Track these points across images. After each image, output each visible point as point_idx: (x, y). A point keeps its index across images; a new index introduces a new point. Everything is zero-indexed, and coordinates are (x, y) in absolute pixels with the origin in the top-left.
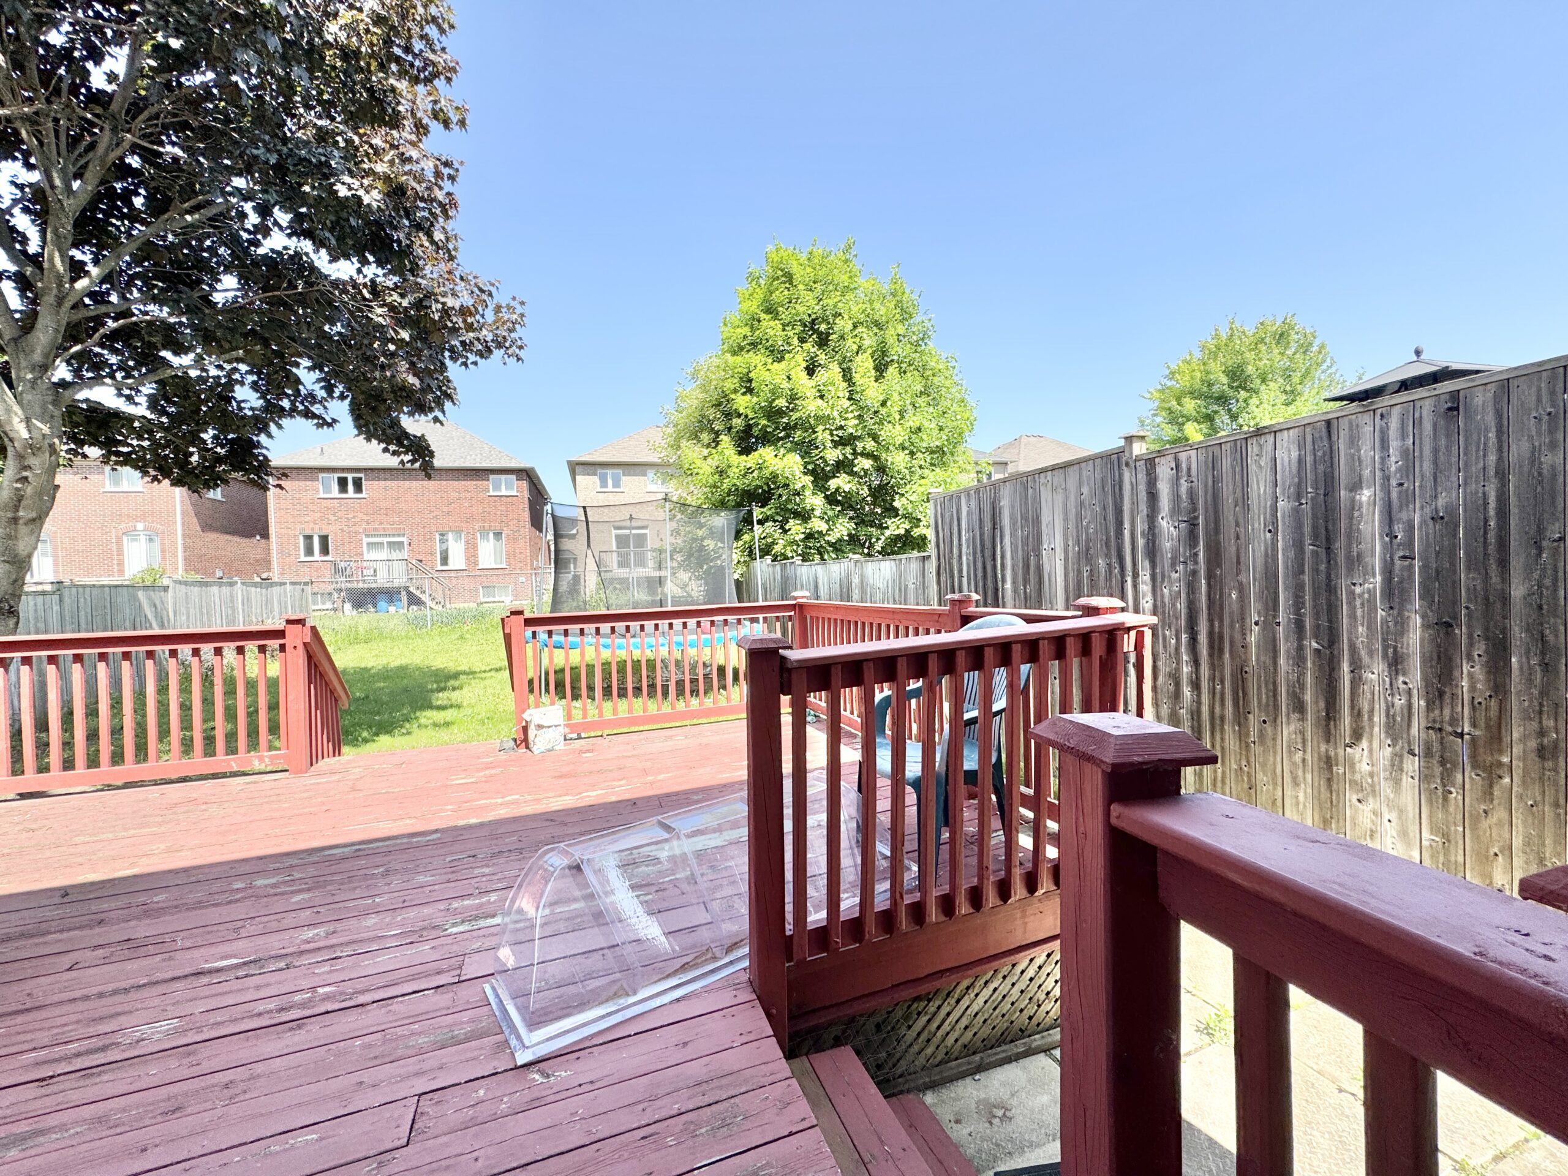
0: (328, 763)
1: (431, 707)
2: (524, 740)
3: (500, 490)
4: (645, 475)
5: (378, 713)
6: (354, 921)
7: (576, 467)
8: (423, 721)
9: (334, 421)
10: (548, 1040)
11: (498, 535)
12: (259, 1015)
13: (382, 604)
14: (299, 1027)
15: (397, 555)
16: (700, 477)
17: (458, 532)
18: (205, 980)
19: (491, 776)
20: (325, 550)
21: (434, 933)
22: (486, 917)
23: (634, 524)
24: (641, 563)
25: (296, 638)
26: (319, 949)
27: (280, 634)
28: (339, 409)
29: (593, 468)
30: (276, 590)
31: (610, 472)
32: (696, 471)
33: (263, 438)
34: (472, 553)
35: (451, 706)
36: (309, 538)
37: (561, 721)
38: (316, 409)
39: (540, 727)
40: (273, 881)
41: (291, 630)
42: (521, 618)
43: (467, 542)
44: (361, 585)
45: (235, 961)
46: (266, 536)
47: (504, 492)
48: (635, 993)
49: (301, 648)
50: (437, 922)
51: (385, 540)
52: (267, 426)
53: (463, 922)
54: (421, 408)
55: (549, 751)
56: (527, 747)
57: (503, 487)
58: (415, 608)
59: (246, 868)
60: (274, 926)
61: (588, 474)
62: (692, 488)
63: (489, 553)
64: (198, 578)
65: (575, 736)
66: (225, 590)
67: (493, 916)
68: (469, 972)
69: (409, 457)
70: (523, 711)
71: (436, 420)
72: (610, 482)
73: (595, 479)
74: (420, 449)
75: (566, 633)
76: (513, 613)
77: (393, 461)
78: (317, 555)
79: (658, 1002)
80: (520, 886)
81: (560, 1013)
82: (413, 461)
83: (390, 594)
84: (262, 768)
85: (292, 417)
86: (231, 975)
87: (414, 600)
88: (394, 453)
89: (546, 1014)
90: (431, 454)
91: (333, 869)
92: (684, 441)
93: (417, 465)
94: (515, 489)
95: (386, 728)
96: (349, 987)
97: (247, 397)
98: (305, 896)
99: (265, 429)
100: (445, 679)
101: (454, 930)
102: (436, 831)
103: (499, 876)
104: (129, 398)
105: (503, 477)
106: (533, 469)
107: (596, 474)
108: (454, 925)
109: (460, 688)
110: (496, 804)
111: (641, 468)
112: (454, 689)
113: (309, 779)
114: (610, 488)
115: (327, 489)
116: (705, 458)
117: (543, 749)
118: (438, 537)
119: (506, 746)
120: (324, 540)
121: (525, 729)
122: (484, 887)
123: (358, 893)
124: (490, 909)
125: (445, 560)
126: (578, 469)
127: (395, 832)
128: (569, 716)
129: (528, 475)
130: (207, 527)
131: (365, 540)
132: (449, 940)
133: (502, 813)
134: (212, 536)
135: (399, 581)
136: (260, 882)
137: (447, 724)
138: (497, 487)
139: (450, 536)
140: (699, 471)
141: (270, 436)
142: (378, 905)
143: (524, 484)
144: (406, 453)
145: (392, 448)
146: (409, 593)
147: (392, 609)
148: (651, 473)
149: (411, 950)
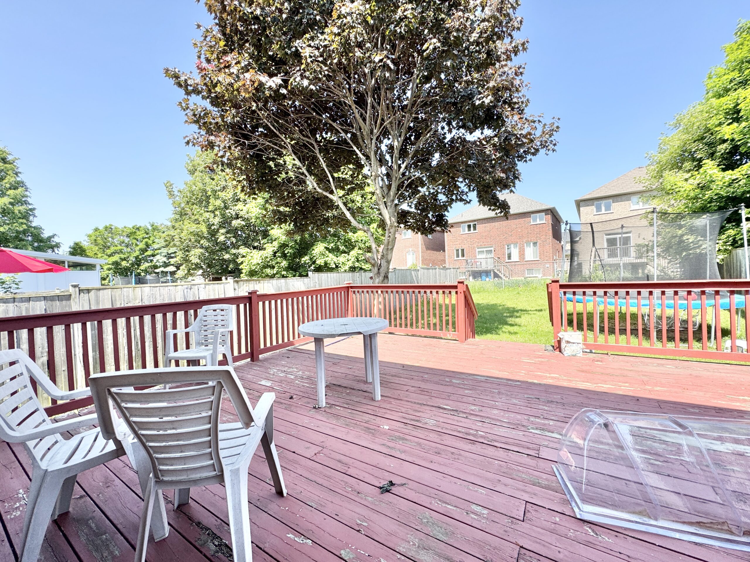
0: (471, 340)
1: (506, 323)
2: (558, 347)
3: (536, 221)
4: (629, 200)
5: (486, 323)
6: (489, 409)
7: (579, 204)
8: (504, 329)
9: (470, 201)
10: (595, 514)
11: (535, 244)
12: (459, 432)
13: (484, 277)
14: (474, 444)
15: (489, 256)
16: (680, 194)
17: (515, 244)
18: (441, 411)
19: (542, 362)
20: (463, 255)
21: (523, 429)
22: (549, 432)
23: (625, 230)
24: (626, 253)
25: (461, 289)
26: (477, 415)
27: (455, 287)
28: (473, 196)
29: (591, 202)
30: (448, 271)
31: (603, 203)
32: (677, 190)
33: (446, 213)
34: (522, 254)
35: (516, 325)
36: (458, 250)
37: (581, 341)
38: (464, 197)
39: (568, 342)
40: (458, 382)
41: (460, 286)
42: (558, 284)
43: (520, 248)
44: (476, 269)
45: (449, 408)
46: (444, 251)
47: (538, 222)
48: (656, 519)
49: (463, 293)
50: (524, 424)
51: (485, 249)
52: (447, 208)
53: (537, 429)
54: (505, 186)
55: (573, 356)
56: (560, 351)
57: (538, 220)
58: (496, 279)
59: (449, 374)
60: (460, 399)
61: (588, 206)
62: (673, 202)
63: (530, 253)
64: (425, 267)
65: (588, 351)
66: (434, 271)
67: (553, 432)
68: (543, 455)
69: (499, 211)
70: (558, 333)
71: (511, 191)
72: (603, 208)
73: (594, 208)
74: (504, 206)
75: (574, 293)
76: (553, 281)
77: (492, 214)
78: (460, 258)
79: (677, 535)
80: (572, 424)
81: (601, 503)
82: (501, 212)
83: (487, 273)
84: (449, 338)
85: (456, 202)
86: (449, 412)
87: (496, 276)
88: (493, 210)
89: (592, 499)
90: (509, 208)
91: (478, 384)
92: (667, 172)
93: (503, 214)
94: (546, 220)
95: (489, 331)
96: (490, 437)
97: (442, 198)
98: (470, 392)
99: (446, 210)
100: (513, 312)
101: (533, 431)
102: (519, 381)
103: (553, 413)
104: (410, 206)
105: (538, 215)
106: (554, 208)
107: (593, 205)
108: (533, 428)
109: (520, 317)
110: (546, 376)
111: (626, 196)
112: (517, 317)
113: (464, 346)
114: (603, 211)
115: (464, 231)
116: (686, 180)
117: (570, 354)
118: (506, 247)
119: (548, 348)
120: (463, 250)
121: (559, 342)
122: (545, 415)
123: (488, 398)
124: (551, 428)
125: (509, 257)
126: (581, 204)
127: (500, 376)
128: (585, 339)
129: (552, 212)
130: (428, 248)
131: (477, 250)
132: (531, 435)
133: (550, 382)
134: (429, 252)
135: (490, 267)
136: (454, 381)
137: (516, 333)
138: (535, 220)
139: (512, 246)
140: (681, 189)
141: (448, 212)
142: (497, 406)
143: (549, 217)
144: (498, 209)
145: (493, 208)
146: (494, 273)
147: (487, 279)
148: (635, 198)
149: (514, 432)
